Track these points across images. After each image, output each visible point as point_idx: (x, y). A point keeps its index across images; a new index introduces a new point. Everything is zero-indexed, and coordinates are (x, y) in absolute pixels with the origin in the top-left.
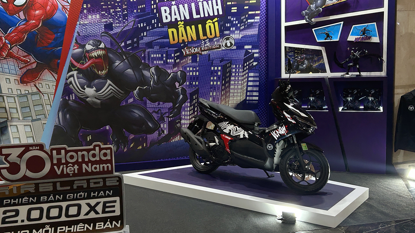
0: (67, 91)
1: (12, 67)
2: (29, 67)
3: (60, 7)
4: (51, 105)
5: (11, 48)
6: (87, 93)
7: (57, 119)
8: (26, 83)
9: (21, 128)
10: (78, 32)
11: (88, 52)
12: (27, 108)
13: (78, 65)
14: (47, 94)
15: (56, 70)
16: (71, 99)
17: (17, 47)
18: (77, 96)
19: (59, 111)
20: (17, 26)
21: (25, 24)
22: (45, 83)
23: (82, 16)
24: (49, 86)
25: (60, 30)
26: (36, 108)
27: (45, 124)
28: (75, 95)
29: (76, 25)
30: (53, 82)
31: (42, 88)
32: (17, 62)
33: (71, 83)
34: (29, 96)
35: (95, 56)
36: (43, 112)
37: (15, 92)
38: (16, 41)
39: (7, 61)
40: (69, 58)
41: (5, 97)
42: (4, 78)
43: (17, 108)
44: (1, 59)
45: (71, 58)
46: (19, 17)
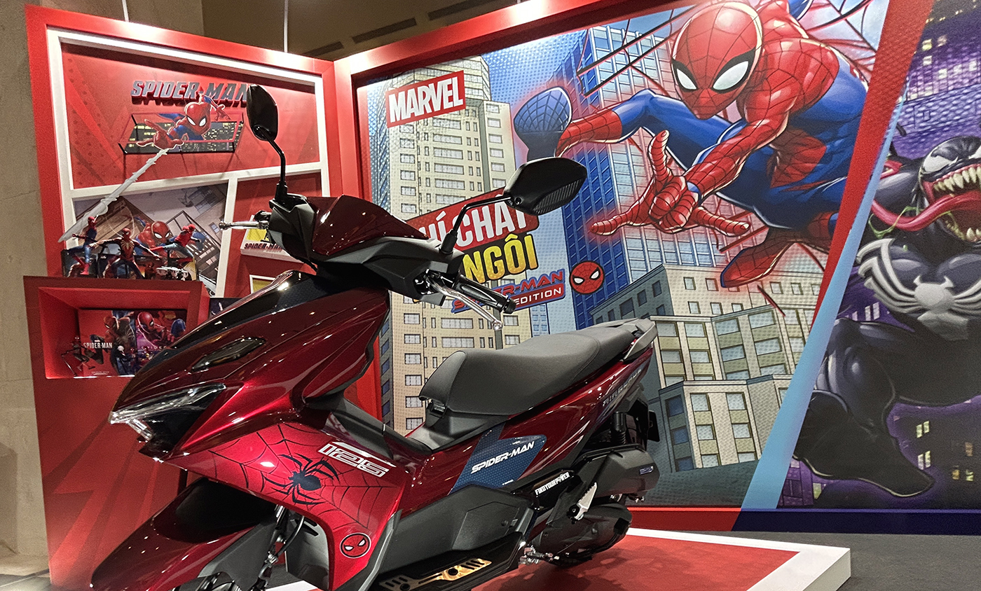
0: (857, 296)
1: (702, 249)
2: (748, 244)
3: (844, 64)
4: (806, 338)
5: (701, 201)
6: (919, 299)
7: (821, 377)
8: (737, 286)
9: (717, 401)
10: (899, 127)
11: (930, 177)
12: (735, 349)
13: (896, 221)
14: (794, 309)
15: (825, 241)
16: (868, 318)
17: (718, 196)
18: (889, 309)
19: (827, 355)
20: (719, 142)
21: (740, 134)
22: (788, 282)
23: (916, 77)
24: (800, 287)
25: (843, 130)
26: (761, 349)
27: (786, 389)
28: (882, 307)
29: (895, 105)
30: (814, 275)
31: (780, 296)
32: (716, 235)
33: (869, 273)
34: (743, 319)
35: (955, 187)
36: (781, 359)
37: (706, 311)
38: (714, 182)
39: (689, 234)
40: (868, 202)
41: (681, 325)
42: (680, 277)
43: (709, 351)
44: (673, 233)
45: (875, 204)
46: (726, 118)
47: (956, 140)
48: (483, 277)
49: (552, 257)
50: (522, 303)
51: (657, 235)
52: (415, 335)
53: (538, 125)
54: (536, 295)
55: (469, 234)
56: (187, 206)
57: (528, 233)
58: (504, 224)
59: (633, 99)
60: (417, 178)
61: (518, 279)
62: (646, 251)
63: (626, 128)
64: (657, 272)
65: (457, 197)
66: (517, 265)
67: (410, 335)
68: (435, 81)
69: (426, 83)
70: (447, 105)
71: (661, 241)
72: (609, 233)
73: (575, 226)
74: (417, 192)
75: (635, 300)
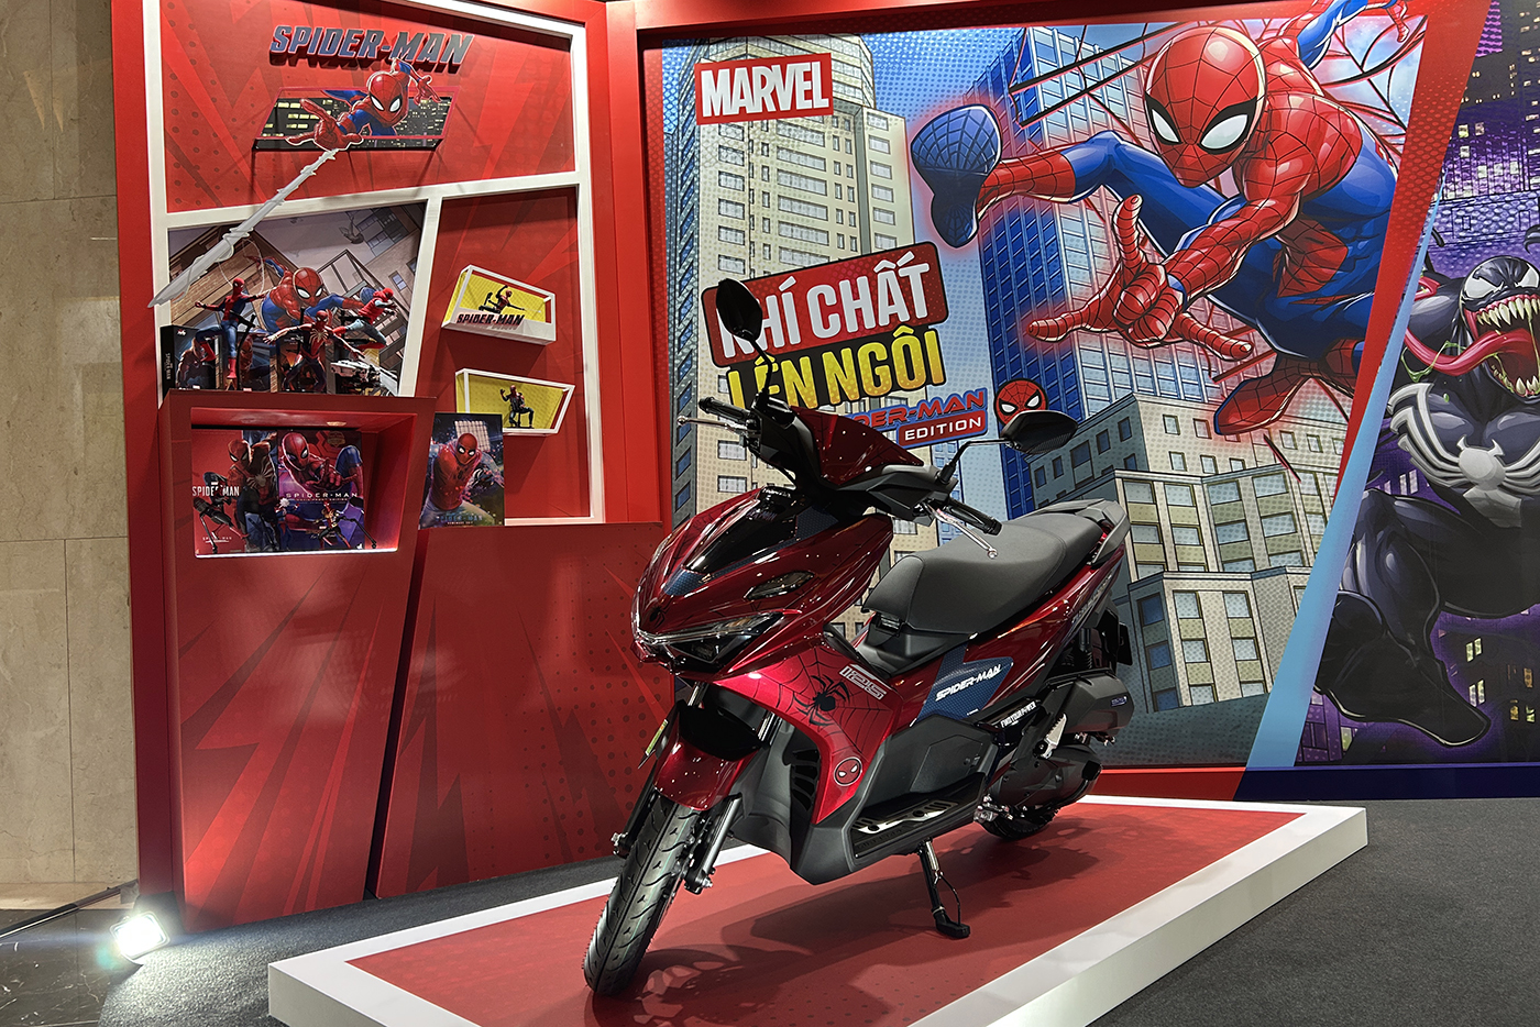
0: (1389, 460)
1: (1188, 375)
2: (1250, 373)
3: (1369, 140)
4: (1327, 514)
5: (1186, 304)
6: (1465, 469)
7: (1348, 571)
8: (1237, 434)
9: (1212, 603)
10: (1435, 233)
11: (1472, 305)
12: (1235, 526)
13: (1434, 360)
14: (1311, 472)
15: (1349, 379)
16: (1404, 491)
17: (1209, 300)
18: (1429, 482)
19: (1354, 540)
20: (1210, 223)
21: (1238, 216)
22: (1303, 432)
23: (1453, 169)
24: (1318, 441)
25: (1368, 228)
26: (1270, 528)
27: (1302, 587)
28: (1420, 476)
29: (1430, 204)
30: (1336, 426)
31: (1293, 452)
32: (1207, 356)
33: (1404, 428)
34: (1245, 482)
35: (1501, 321)
36: (1296, 544)
37: (1194, 468)
38: (1205, 278)
39: (1171, 351)
40: (1400, 333)
41: (1159, 487)
42: (1158, 414)
43: (1198, 528)
44: (1149, 348)
45: (1407, 332)
46: (1218, 190)
47: (1500, 259)
48: (856, 390)
49: (967, 367)
50: (919, 437)
51: (1126, 348)
52: (738, 478)
53: (949, 160)
54: (941, 426)
55: (834, 318)
56: (354, 242)
57: (930, 327)
58: (892, 310)
59: (1090, 142)
60: (747, 215)
61: (914, 399)
62: (1109, 371)
63: (1081, 182)
64: (1126, 403)
65: (817, 255)
66: (911, 376)
67: (728, 477)
68: (783, 62)
69: (768, 63)
70: (802, 104)
71: (1130, 357)
72: (1054, 339)
73: (1003, 323)
74: (747, 238)
75: (1093, 445)
